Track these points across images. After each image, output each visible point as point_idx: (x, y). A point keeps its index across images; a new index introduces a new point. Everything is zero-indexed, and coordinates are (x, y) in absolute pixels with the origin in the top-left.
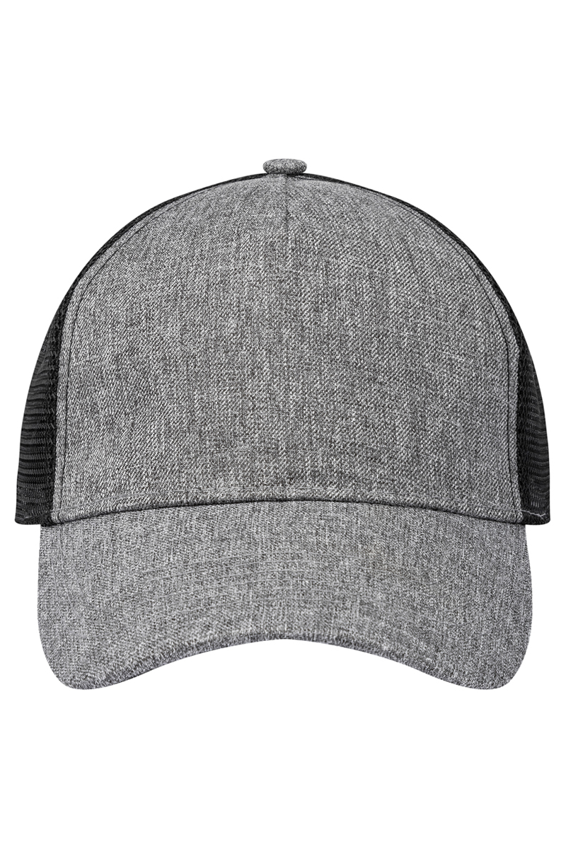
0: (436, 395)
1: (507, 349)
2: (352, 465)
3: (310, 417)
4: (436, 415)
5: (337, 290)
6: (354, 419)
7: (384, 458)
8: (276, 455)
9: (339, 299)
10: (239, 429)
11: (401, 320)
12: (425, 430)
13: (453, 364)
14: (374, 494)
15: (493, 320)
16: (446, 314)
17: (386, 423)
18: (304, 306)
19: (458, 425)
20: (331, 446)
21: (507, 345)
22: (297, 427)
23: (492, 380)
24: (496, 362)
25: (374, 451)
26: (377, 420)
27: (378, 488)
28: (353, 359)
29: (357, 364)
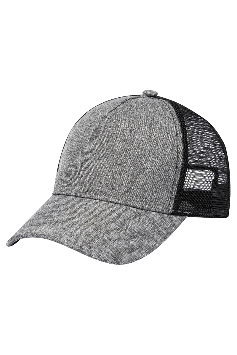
0: (143, 172)
1: (177, 160)
2: (105, 189)
3: (96, 174)
4: (141, 179)
5: (117, 134)
6: (110, 176)
7: (117, 189)
8: (85, 185)
9: (116, 137)
10: (78, 176)
11: (137, 146)
12: (135, 183)
13: (154, 162)
14: (110, 200)
15: (175, 150)
16: (156, 145)
17: (120, 179)
18: (104, 139)
19: (150, 182)
20: (100, 183)
21: (177, 158)
22: (92, 177)
23: (168, 169)
24: (171, 163)
25: (114, 186)
26: (117, 178)
27: (112, 197)
28: (115, 157)
29: (116, 159)
